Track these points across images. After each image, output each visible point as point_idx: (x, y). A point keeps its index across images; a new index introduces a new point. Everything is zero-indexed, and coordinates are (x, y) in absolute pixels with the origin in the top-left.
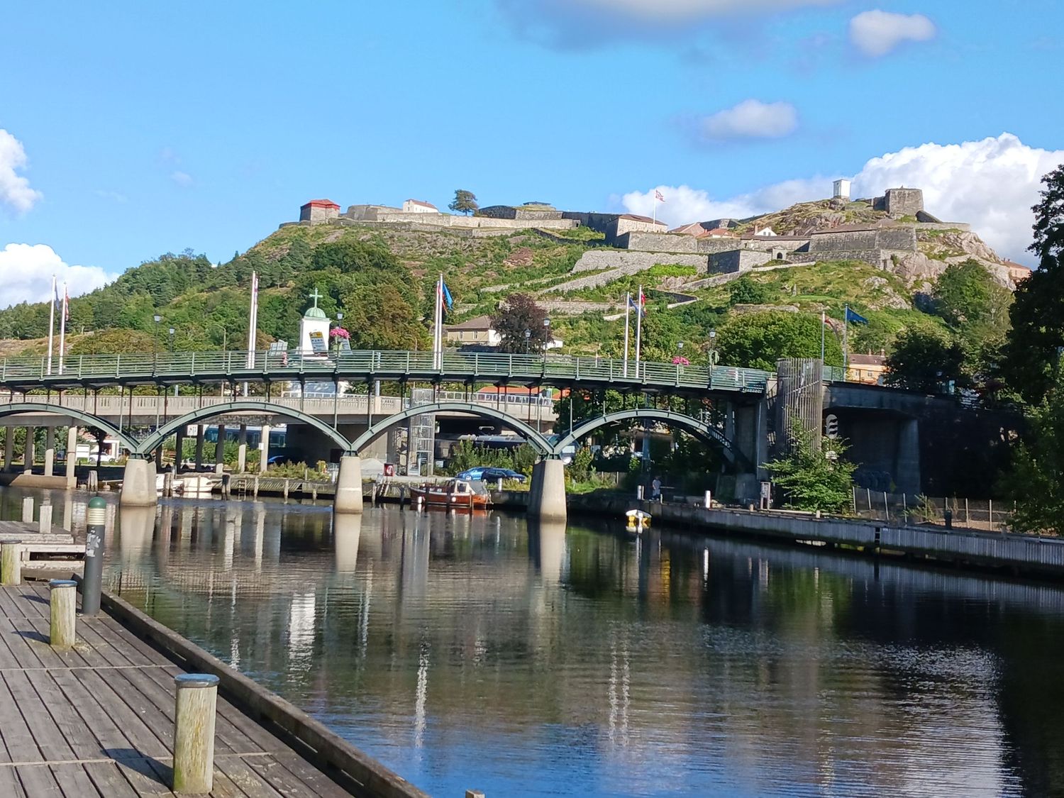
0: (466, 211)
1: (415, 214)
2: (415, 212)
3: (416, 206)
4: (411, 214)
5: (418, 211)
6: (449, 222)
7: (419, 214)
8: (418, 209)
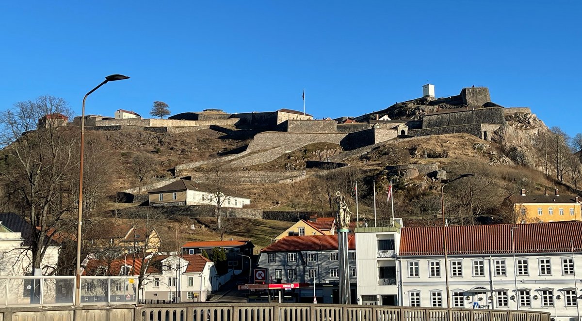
0: (162, 116)
1: (124, 119)
2: (124, 118)
3: (124, 114)
4: (121, 120)
5: (126, 118)
6: (149, 124)
7: (127, 119)
8: (126, 116)
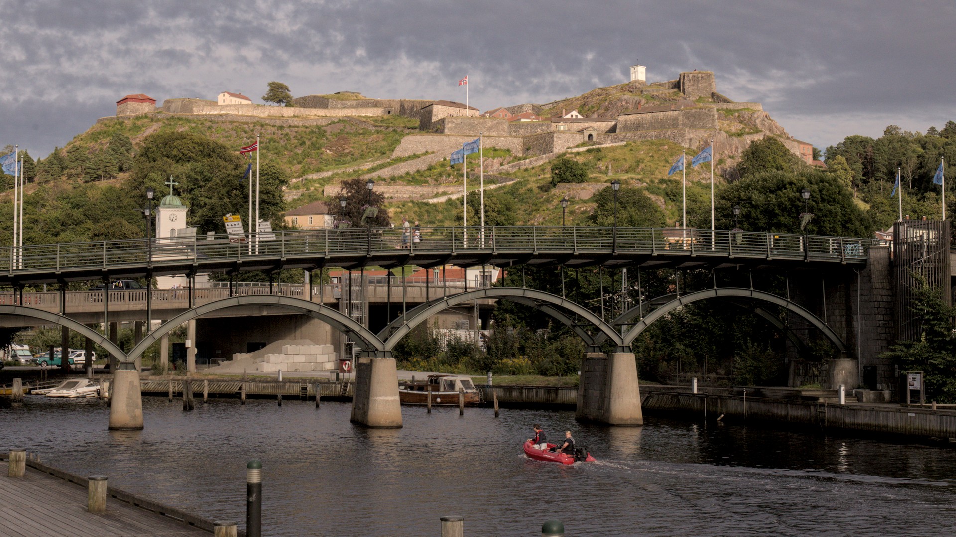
0: (280, 101)
1: (230, 106)
2: (230, 103)
3: (231, 98)
4: (227, 106)
5: (233, 103)
6: (264, 113)
7: (235, 106)
8: (233, 100)
